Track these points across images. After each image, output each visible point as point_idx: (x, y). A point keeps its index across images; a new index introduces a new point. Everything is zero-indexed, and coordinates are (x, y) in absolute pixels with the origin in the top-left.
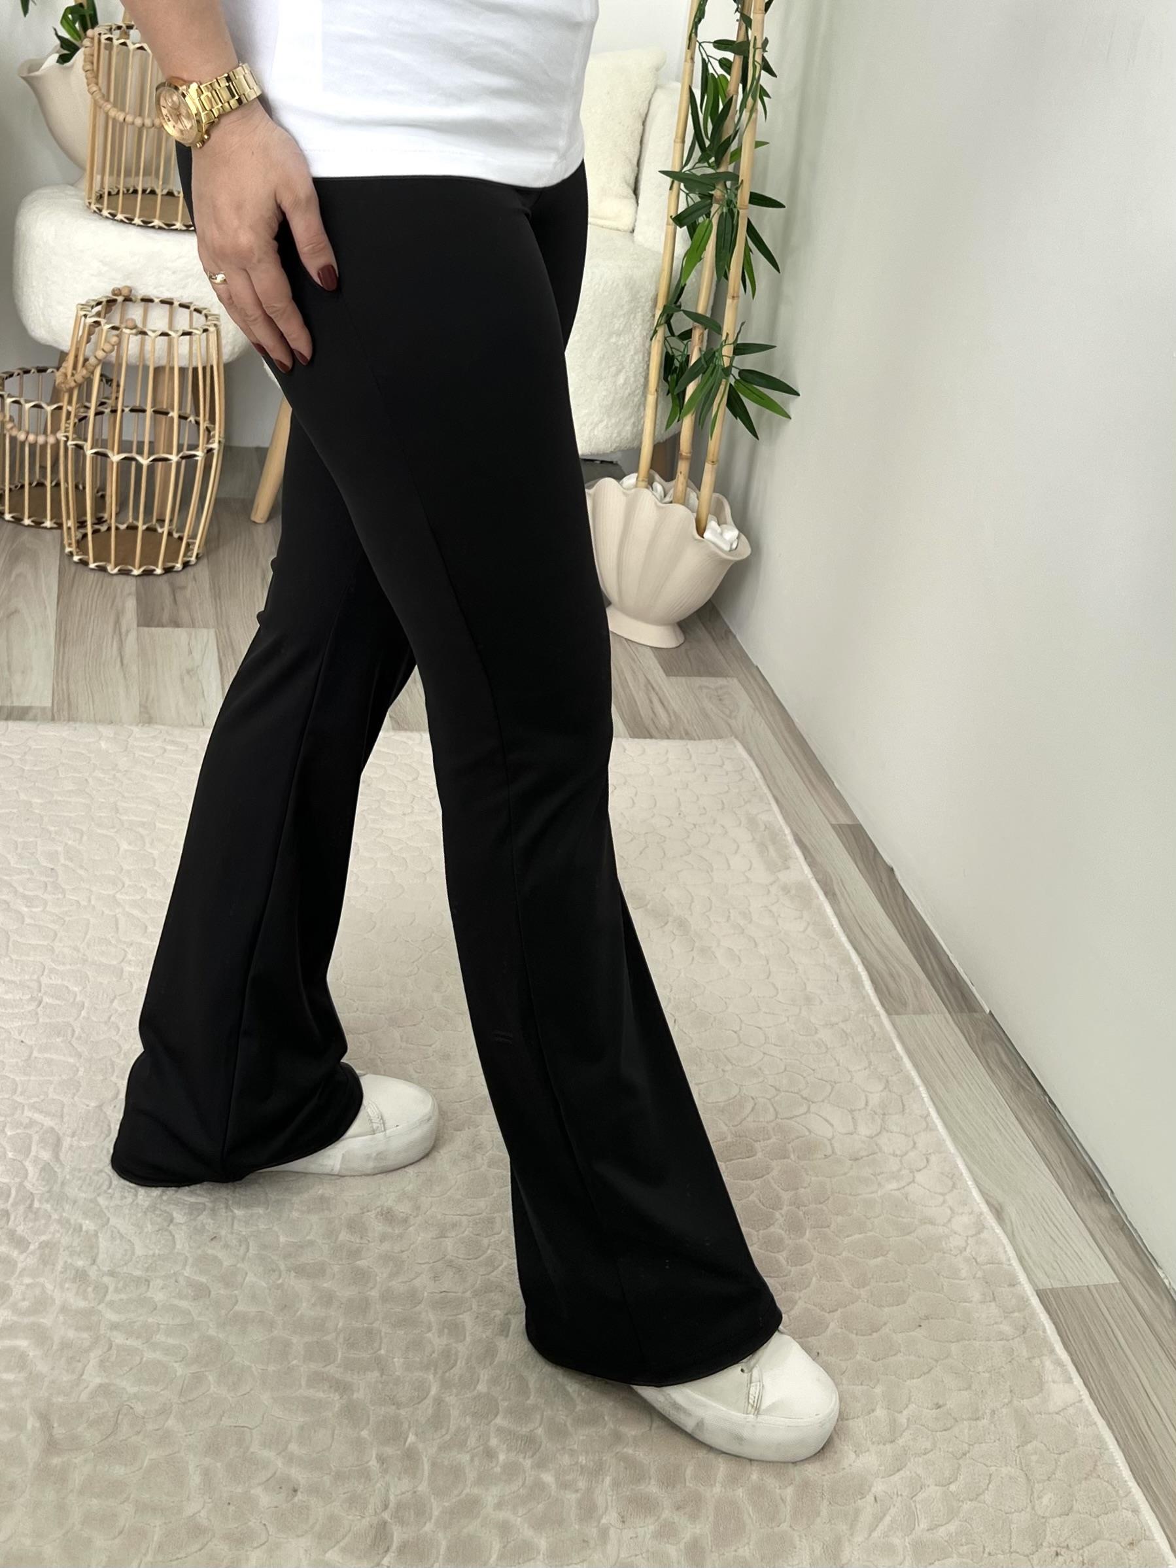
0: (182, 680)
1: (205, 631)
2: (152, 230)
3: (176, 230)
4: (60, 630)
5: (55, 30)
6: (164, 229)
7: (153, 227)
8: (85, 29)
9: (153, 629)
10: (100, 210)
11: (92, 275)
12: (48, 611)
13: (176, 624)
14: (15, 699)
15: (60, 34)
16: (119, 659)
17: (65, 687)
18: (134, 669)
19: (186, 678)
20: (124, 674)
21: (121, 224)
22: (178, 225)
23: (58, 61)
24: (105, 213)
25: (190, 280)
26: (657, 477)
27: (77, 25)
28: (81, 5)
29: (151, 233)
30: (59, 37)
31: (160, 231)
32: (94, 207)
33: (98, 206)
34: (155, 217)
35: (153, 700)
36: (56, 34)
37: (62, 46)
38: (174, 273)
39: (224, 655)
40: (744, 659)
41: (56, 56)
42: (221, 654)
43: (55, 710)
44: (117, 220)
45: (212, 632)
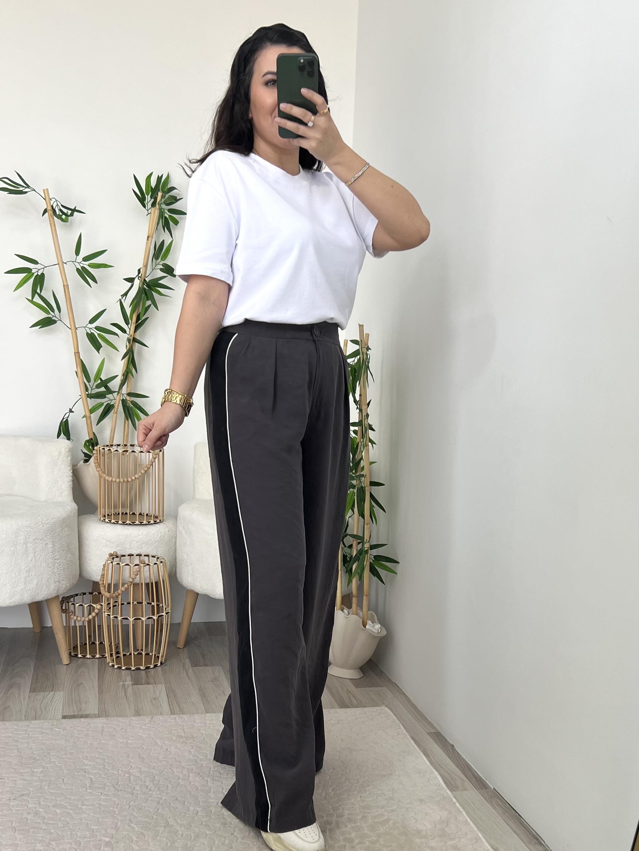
0: (152, 702)
1: (160, 685)
2: (126, 525)
3: (136, 524)
4: (100, 688)
5: (82, 450)
6: (131, 525)
7: (127, 524)
8: (93, 447)
9: (139, 686)
10: (105, 520)
11: (103, 546)
12: (95, 683)
13: (148, 684)
14: (83, 712)
15: (84, 451)
16: (125, 696)
17: (103, 707)
18: (132, 699)
19: (154, 701)
20: (128, 702)
21: (114, 524)
22: (137, 522)
23: (84, 462)
24: (107, 520)
25: (143, 545)
26: (345, 608)
27: (90, 447)
28: (92, 439)
29: (126, 527)
30: (83, 453)
31: (130, 526)
32: (102, 519)
33: (104, 518)
34: (127, 520)
35: (140, 709)
36: (82, 451)
37: (85, 456)
38: (137, 542)
39: (169, 692)
40: (389, 681)
41: (83, 461)
42: (168, 692)
43: (100, 714)
44: (112, 523)
45: (163, 685)
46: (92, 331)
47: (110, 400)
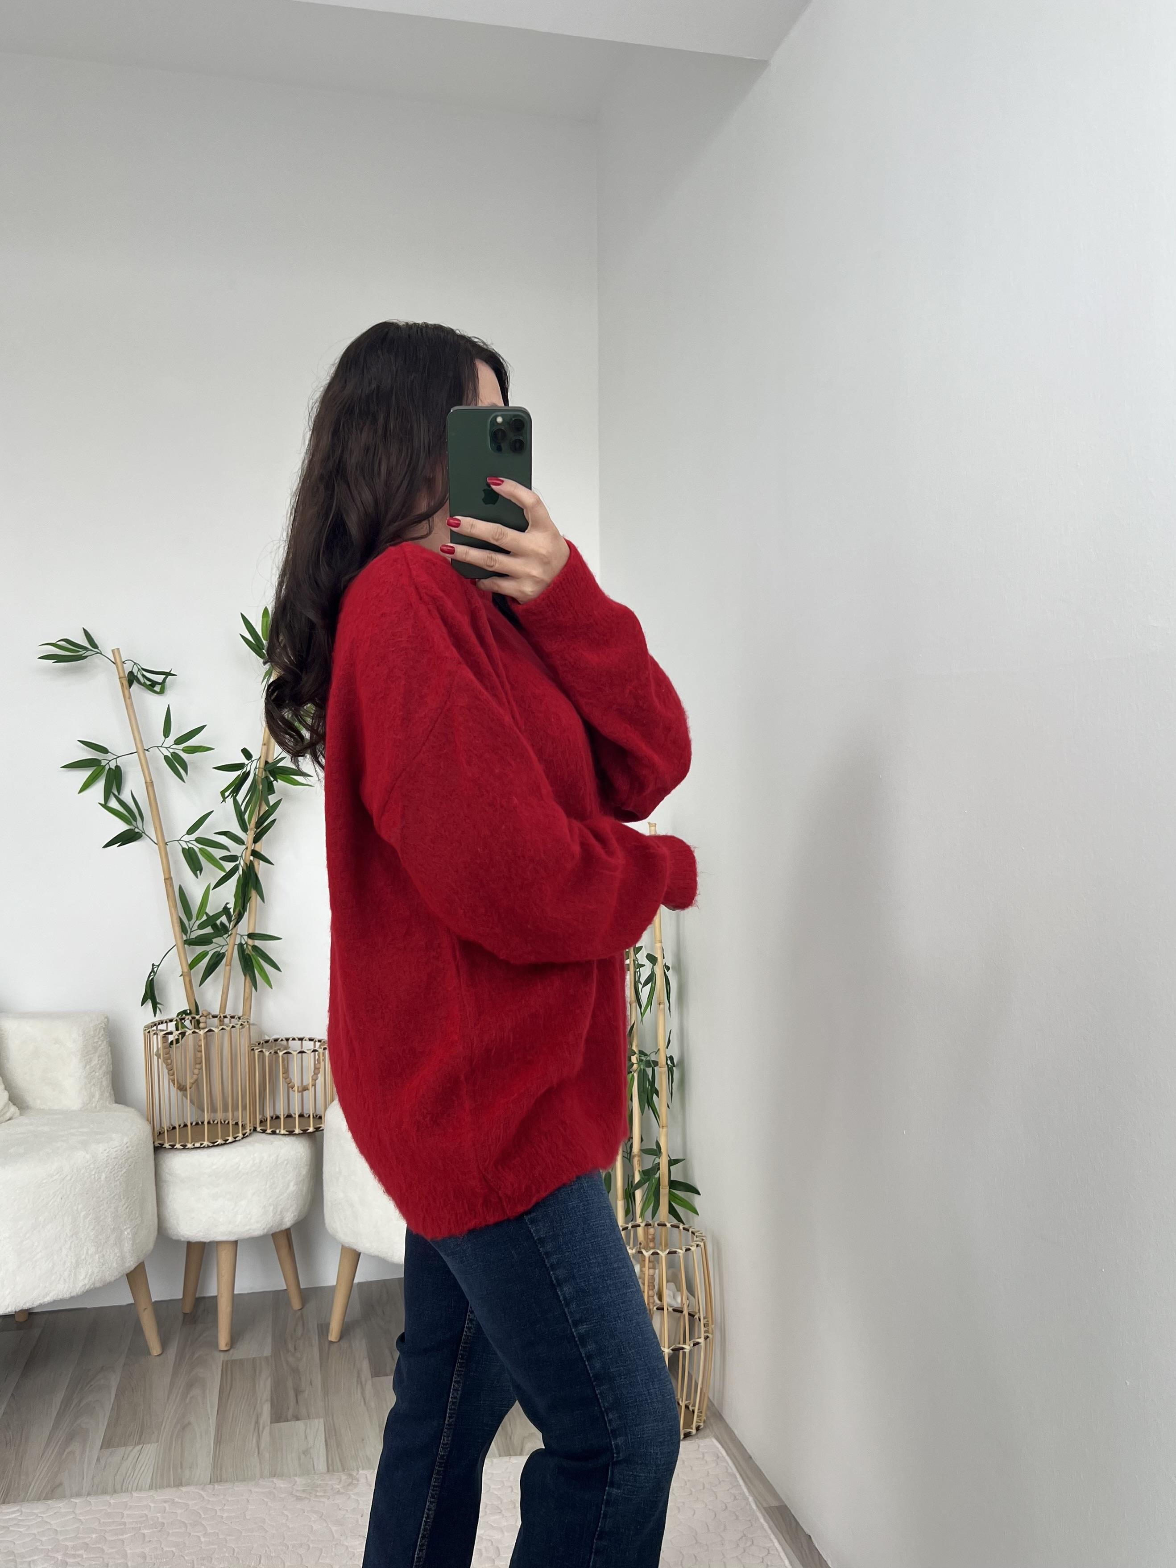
0: (300, 1459)
4: (218, 1433)
9: (281, 1424)
12: (211, 1420)
13: (297, 1418)
16: (257, 1450)
19: (303, 1456)
20: (260, 1460)
39: (329, 1434)
45: (319, 1420)
46: (190, 846)
47: (220, 946)
